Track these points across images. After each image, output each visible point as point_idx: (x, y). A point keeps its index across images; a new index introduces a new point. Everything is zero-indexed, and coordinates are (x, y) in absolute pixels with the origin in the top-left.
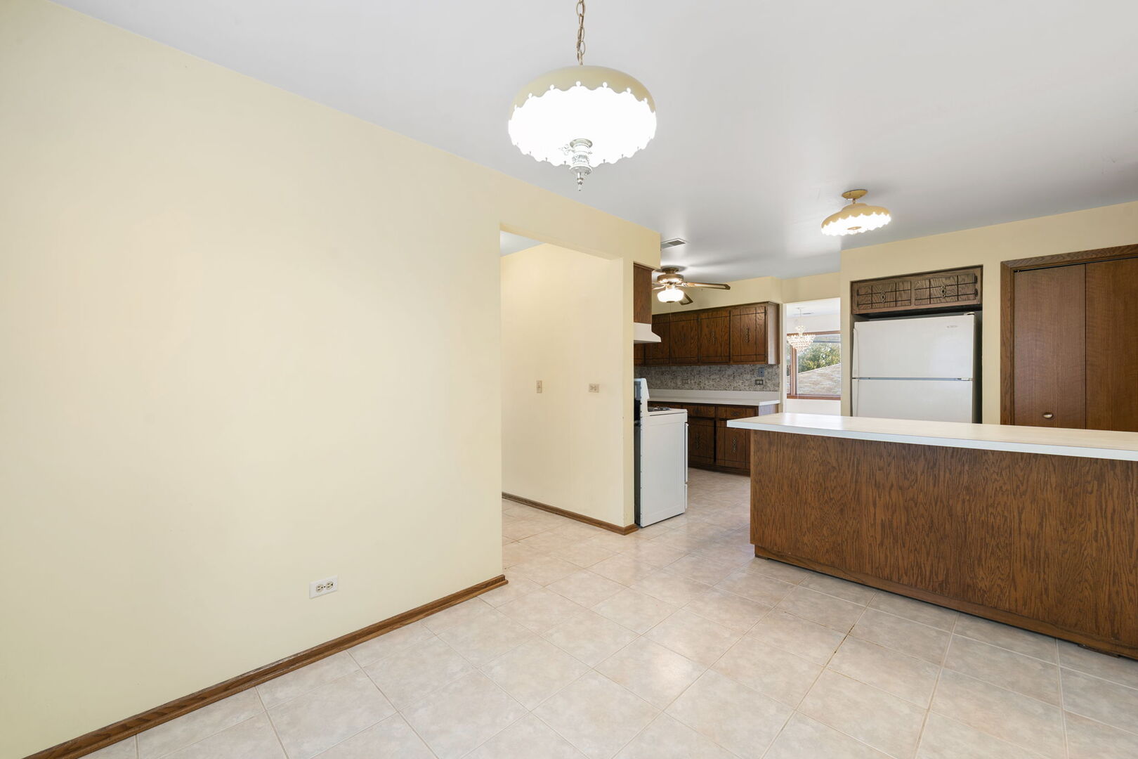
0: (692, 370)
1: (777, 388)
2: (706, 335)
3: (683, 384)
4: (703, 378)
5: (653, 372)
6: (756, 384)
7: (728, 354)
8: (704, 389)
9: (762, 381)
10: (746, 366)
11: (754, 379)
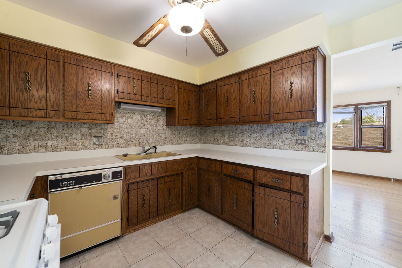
0: (237, 130)
1: (322, 149)
2: (246, 95)
3: (230, 141)
4: (245, 136)
5: (209, 131)
6: (297, 143)
7: (267, 113)
8: (246, 146)
9: (305, 140)
10: (286, 125)
11: (295, 138)
